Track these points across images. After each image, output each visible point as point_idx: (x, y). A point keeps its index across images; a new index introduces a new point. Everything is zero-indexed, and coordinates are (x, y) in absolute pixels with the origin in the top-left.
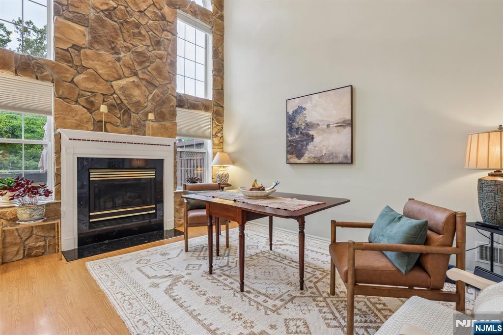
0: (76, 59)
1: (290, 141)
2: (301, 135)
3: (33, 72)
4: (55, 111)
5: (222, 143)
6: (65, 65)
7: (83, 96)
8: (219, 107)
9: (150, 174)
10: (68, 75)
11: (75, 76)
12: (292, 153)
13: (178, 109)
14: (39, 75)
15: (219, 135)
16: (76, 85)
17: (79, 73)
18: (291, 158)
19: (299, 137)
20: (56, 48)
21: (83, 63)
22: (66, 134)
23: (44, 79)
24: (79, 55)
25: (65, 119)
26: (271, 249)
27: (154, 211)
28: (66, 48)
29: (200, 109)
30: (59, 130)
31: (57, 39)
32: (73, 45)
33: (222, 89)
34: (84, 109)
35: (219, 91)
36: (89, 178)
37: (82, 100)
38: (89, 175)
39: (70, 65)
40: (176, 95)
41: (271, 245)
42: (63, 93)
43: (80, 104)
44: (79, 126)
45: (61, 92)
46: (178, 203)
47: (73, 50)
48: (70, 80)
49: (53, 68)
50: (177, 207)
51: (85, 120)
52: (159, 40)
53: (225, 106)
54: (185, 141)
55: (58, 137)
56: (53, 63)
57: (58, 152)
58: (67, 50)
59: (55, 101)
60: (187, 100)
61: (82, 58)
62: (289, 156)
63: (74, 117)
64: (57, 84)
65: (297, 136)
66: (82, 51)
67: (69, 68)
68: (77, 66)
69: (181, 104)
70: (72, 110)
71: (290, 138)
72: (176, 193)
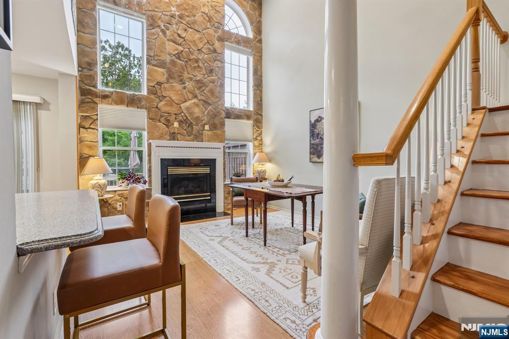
0: (159, 92)
1: (312, 144)
2: (321, 140)
3: (136, 104)
4: (148, 128)
5: (261, 144)
6: (152, 96)
7: (163, 116)
8: (258, 116)
9: (207, 170)
10: (155, 103)
11: (158, 103)
12: (314, 154)
13: (226, 119)
14: (139, 106)
15: (259, 138)
16: (159, 109)
17: (161, 101)
18: (313, 157)
19: (319, 141)
20: (148, 86)
21: (163, 94)
22: (154, 143)
23: (141, 108)
24: (160, 89)
25: (153, 133)
26: (293, 226)
27: (209, 198)
28: (153, 85)
29: (244, 119)
30: (150, 141)
31: (148, 80)
32: (158, 82)
33: (261, 100)
34: (164, 125)
35: (259, 103)
36: (167, 172)
37: (163, 120)
38: (167, 170)
39: (156, 96)
40: (224, 109)
41: (293, 223)
42: (152, 115)
43: (161, 122)
44: (161, 137)
45: (151, 115)
46: (226, 192)
47: (158, 86)
48: (155, 106)
49: (146, 100)
50: (226, 195)
51: (165, 133)
52: (212, 69)
53: (263, 114)
54: (232, 143)
55: (150, 145)
56: (146, 97)
57: (150, 155)
58: (154, 87)
59: (148, 121)
60: (233, 112)
61: (163, 91)
62: (312, 156)
63: (158, 131)
64: (149, 110)
65: (318, 140)
66: (162, 86)
67: (155, 98)
68: (159, 96)
69: (229, 116)
70: (157, 127)
71: (312, 142)
72: (225, 185)
